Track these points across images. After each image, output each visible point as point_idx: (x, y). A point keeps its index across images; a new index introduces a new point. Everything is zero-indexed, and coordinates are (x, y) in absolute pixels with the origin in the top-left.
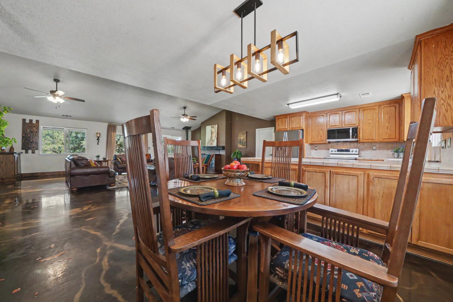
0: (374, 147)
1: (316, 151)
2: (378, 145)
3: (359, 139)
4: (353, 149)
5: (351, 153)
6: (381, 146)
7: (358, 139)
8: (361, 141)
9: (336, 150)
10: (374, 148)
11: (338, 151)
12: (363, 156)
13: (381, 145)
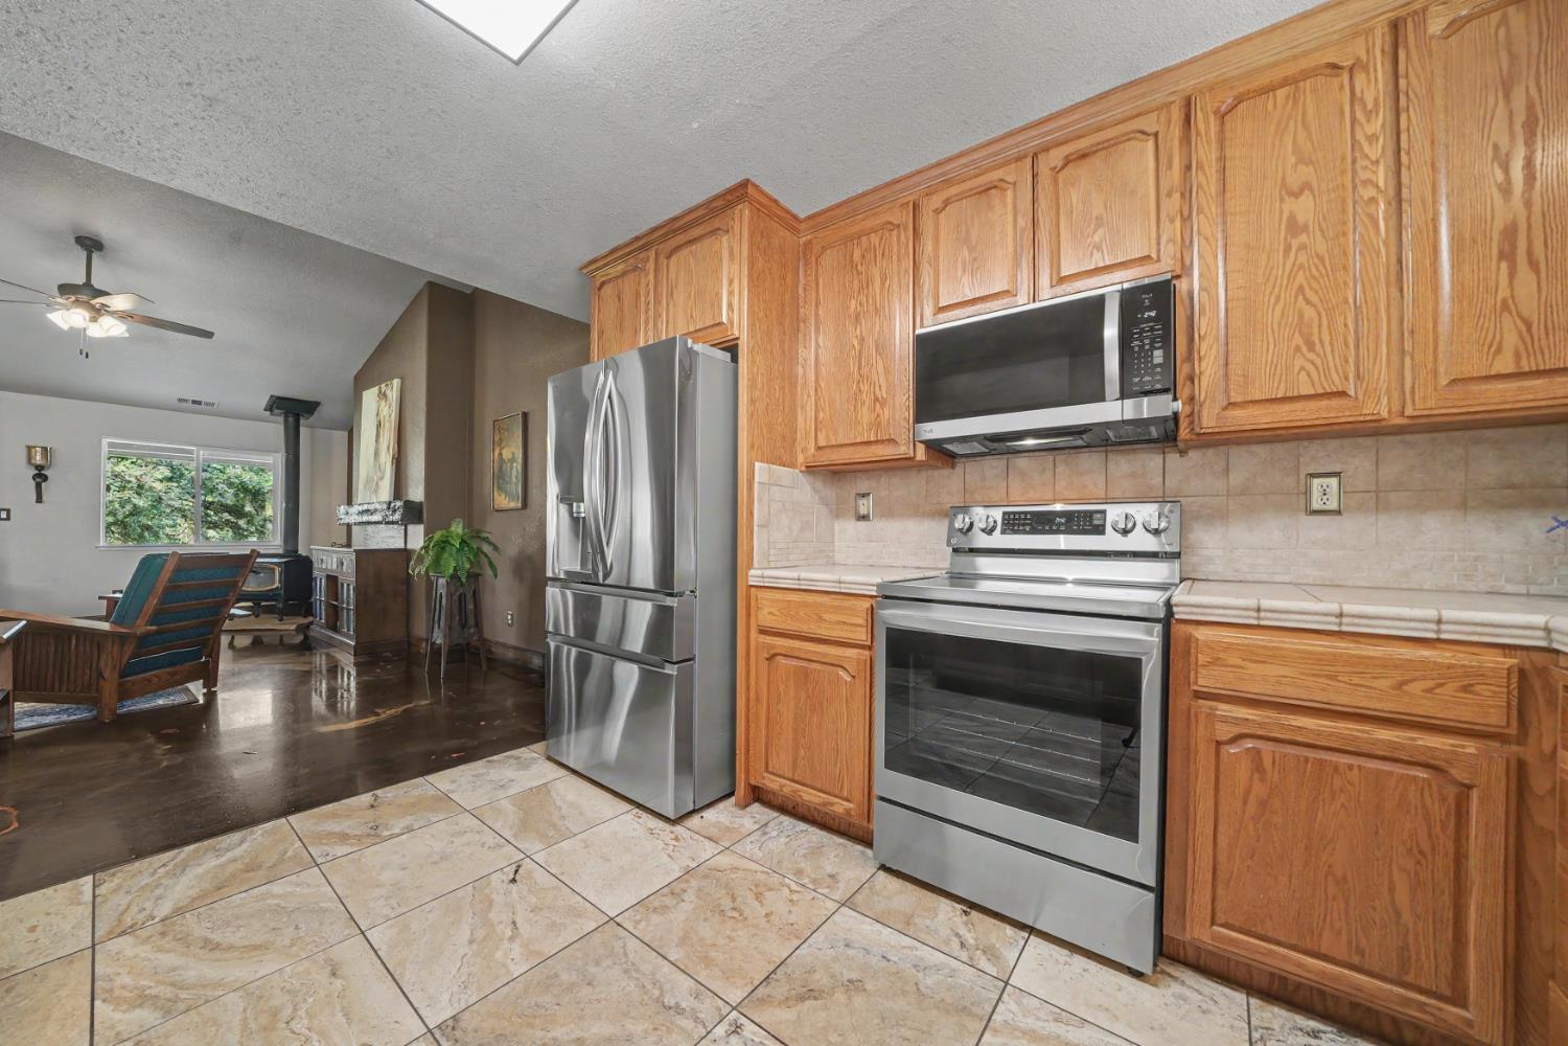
0: (1316, 482)
1: (862, 524)
2: (1358, 463)
3: (1192, 399)
4: (1131, 509)
5: (1110, 541)
6: (1391, 470)
7: (1178, 406)
8: (1209, 421)
9: (997, 514)
10: (1324, 492)
11: (1013, 523)
12: (1215, 569)
13: (1397, 461)
